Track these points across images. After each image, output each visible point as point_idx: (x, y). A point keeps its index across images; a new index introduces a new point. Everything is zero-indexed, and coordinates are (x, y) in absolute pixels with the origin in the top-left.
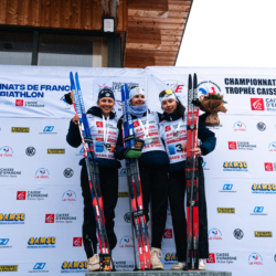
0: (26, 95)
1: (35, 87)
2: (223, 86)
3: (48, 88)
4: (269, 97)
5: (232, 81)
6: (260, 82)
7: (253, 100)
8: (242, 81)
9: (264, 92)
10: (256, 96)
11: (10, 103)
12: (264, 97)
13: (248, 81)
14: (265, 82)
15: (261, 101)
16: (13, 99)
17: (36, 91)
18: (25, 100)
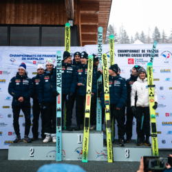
0: (37, 59)
1: (40, 56)
2: (117, 53)
3: (45, 56)
4: (137, 58)
5: (121, 51)
6: (133, 51)
7: (129, 60)
8: (126, 51)
9: (134, 56)
10: (131, 58)
11: (31, 63)
12: (134, 58)
13: (128, 51)
14: (135, 51)
15: (133, 60)
16: (32, 61)
17: (41, 57)
18: (37, 61)
